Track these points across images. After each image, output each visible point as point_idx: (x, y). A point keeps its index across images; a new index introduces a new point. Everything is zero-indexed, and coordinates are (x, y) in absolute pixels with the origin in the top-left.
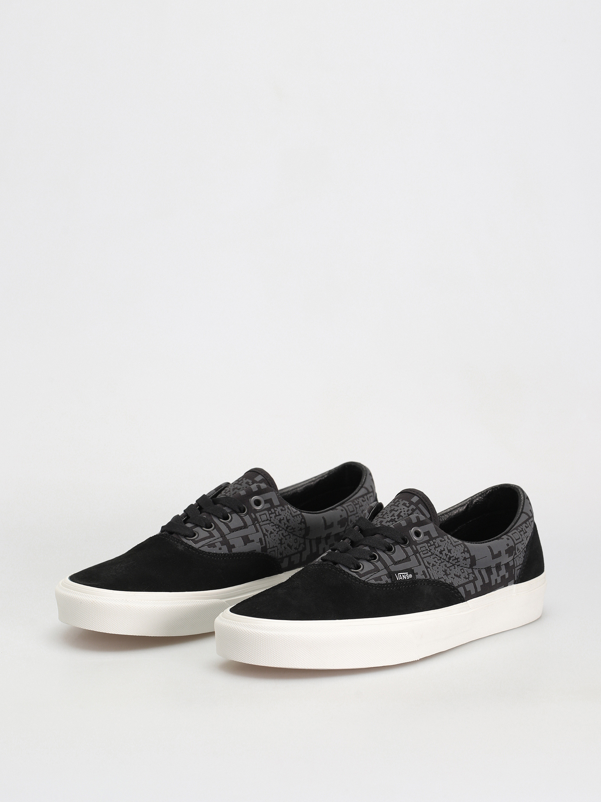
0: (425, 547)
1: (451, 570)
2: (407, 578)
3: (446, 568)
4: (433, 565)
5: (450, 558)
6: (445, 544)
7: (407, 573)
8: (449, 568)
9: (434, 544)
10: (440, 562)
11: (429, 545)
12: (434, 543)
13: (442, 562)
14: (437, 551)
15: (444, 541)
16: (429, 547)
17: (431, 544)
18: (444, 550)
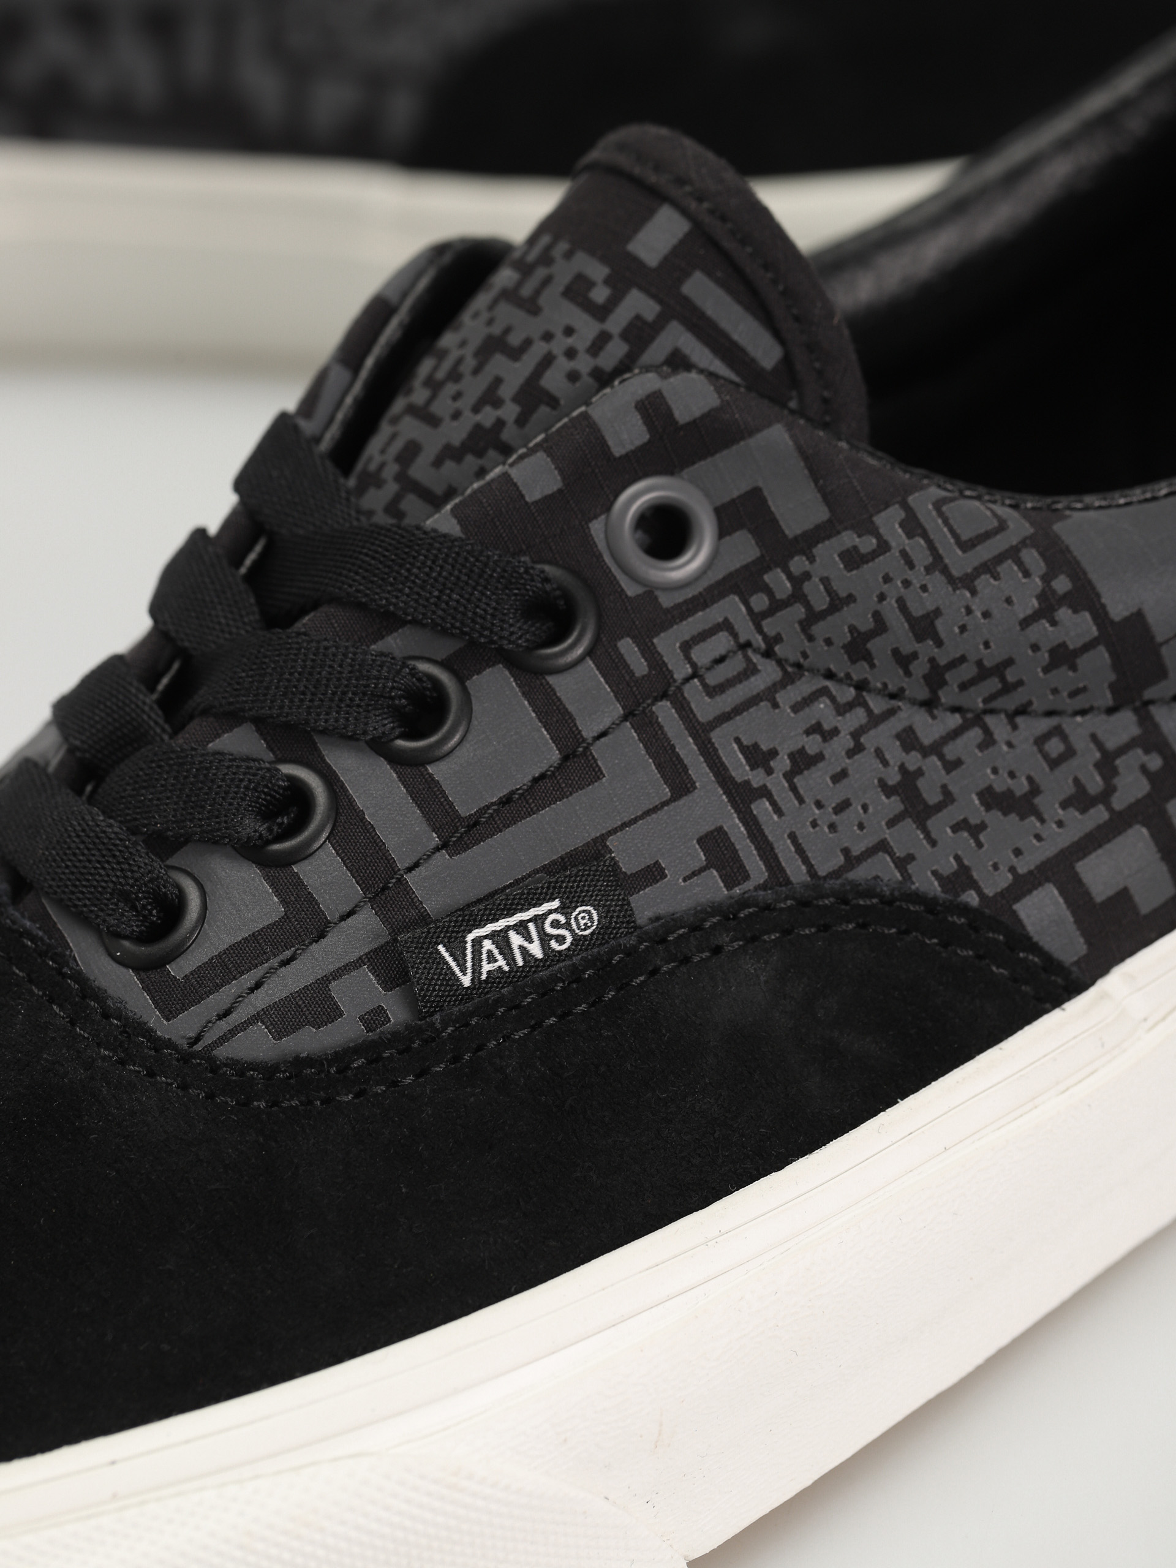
0: (726, 626)
1: (952, 766)
2: (554, 944)
3: (913, 761)
4: (802, 761)
5: (936, 677)
6: (887, 579)
7: (556, 904)
8: (935, 749)
9: (798, 596)
10: (858, 717)
11: (760, 602)
12: (798, 581)
13: (875, 720)
14: (829, 642)
15: (874, 555)
16: (757, 618)
17: (778, 596)
18: (880, 626)
